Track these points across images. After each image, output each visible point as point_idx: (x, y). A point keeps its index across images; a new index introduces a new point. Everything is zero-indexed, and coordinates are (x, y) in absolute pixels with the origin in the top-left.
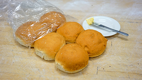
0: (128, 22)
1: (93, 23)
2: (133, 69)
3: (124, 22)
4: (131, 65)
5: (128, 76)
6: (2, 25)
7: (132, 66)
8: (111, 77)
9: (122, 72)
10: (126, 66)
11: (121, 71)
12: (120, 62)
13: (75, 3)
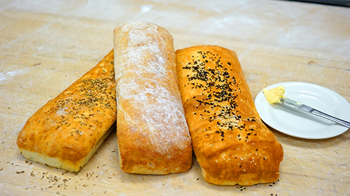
0: (347, 70)
1: (282, 100)
2: (347, 172)
3: (338, 69)
4: (342, 165)
5: (333, 188)
6: (58, 58)
7: (344, 167)
8: (292, 185)
9: (321, 179)
10: (332, 165)
11: (319, 175)
12: (318, 157)
13: (226, 20)
